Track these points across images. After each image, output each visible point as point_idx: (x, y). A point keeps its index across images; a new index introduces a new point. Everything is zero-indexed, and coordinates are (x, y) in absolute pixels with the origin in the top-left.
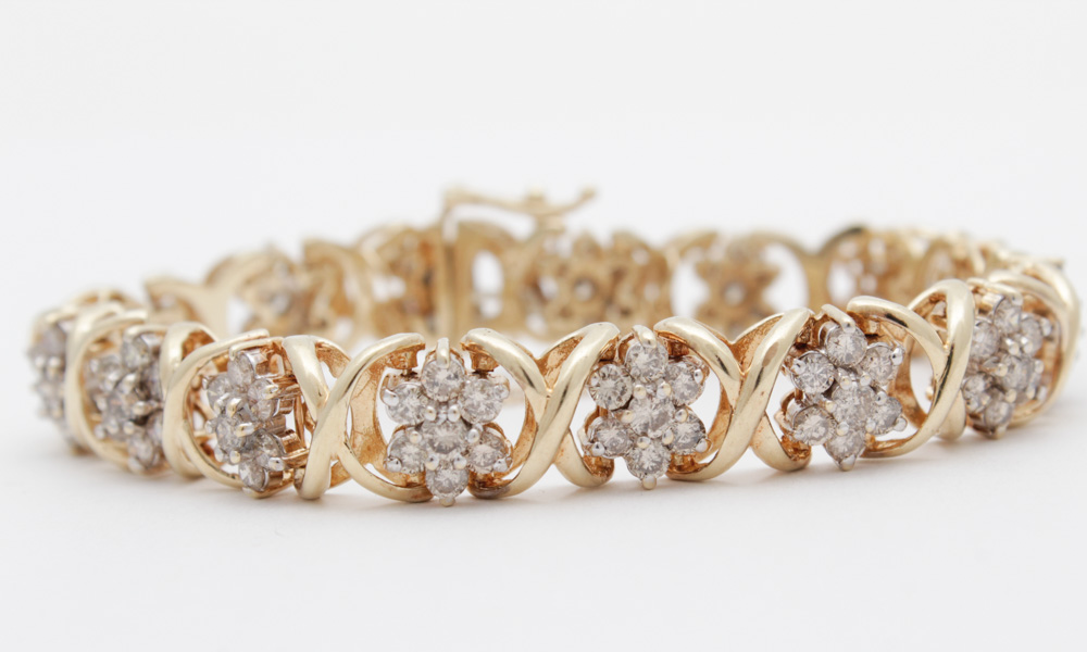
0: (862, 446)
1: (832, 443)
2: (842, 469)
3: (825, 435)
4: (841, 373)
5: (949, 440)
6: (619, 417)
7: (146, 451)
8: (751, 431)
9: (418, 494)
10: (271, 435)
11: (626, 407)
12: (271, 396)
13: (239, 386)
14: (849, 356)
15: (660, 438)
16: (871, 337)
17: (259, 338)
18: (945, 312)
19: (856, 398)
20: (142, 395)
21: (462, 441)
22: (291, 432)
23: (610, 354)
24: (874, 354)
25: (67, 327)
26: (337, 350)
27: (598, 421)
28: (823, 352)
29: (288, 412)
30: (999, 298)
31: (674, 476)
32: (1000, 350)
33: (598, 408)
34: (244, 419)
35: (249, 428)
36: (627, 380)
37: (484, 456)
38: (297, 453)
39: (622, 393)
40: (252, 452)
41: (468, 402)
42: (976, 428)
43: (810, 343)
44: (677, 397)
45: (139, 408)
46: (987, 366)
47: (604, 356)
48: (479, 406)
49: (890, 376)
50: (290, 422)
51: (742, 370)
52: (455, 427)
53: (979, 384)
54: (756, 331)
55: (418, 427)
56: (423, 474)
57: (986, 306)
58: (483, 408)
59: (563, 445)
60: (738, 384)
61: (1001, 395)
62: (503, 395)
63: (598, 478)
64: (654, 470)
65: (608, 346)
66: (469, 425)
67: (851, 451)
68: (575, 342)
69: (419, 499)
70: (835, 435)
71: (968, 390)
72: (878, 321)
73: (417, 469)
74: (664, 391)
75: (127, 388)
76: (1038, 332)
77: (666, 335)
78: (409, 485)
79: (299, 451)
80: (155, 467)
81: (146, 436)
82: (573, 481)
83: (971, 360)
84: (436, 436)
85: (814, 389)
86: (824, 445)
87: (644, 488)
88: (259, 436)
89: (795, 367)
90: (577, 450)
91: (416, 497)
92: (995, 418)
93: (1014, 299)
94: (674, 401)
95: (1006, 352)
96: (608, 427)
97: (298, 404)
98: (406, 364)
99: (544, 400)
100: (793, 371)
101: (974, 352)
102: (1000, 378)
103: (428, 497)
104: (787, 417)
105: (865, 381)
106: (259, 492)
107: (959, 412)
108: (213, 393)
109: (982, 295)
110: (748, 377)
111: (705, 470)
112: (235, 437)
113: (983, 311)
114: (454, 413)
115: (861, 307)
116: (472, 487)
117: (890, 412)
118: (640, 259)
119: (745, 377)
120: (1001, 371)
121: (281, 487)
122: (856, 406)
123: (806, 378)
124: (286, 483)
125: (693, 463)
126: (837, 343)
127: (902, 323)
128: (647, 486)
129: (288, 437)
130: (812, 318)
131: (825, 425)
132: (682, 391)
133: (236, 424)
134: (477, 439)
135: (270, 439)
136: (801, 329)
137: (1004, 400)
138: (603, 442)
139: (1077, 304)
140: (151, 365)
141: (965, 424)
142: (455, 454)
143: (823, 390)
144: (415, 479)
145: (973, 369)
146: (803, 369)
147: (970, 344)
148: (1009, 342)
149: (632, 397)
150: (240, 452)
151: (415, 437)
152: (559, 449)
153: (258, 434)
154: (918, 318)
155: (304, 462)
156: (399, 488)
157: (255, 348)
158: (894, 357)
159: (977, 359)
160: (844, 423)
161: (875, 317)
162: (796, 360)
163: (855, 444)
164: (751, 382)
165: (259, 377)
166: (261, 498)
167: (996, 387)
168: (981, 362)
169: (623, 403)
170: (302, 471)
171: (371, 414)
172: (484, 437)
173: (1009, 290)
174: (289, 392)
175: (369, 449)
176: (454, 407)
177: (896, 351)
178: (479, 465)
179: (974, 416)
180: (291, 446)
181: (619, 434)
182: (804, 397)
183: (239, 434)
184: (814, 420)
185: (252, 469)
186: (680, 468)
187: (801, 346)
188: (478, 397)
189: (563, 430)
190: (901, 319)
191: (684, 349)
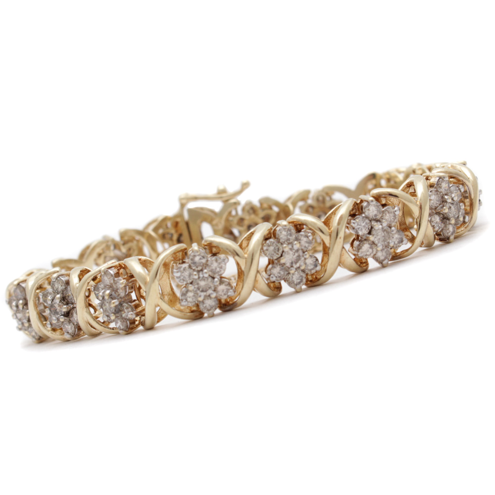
0: (390, 254)
1: (376, 256)
2: (384, 266)
3: (372, 252)
4: (374, 223)
5: (429, 247)
6: (279, 261)
7: (71, 328)
8: (339, 256)
9: (197, 315)
10: (127, 303)
11: (282, 256)
12: (123, 285)
13: (108, 285)
14: (376, 215)
15: (299, 268)
16: (384, 205)
17: (113, 263)
18: (415, 190)
19: (383, 233)
20: (65, 303)
21: (212, 285)
22: (135, 301)
23: (269, 235)
24: (387, 212)
25: (23, 285)
26: (148, 260)
27: (270, 266)
28: (363, 215)
29: (132, 292)
30: (438, 178)
31: (309, 285)
32: (443, 202)
33: (269, 260)
34: (113, 299)
35: (116, 302)
36: (279, 245)
37: (223, 291)
38: (140, 309)
39: (278, 251)
40: (120, 313)
41: (211, 268)
42: (440, 240)
43: (357, 213)
44: (303, 248)
45: (65, 309)
46: (439, 209)
47: (267, 237)
48: (216, 269)
49: (396, 220)
50: (134, 296)
51: (329, 229)
52: (208, 279)
53: (437, 219)
54: (332, 213)
55: (191, 283)
56: (198, 306)
57: (432, 184)
58: (218, 269)
59: (257, 279)
60: (328, 237)
61: (448, 221)
62: (226, 261)
63: (276, 292)
64: (299, 283)
65: (268, 232)
66: (213, 278)
67: (386, 258)
68: (252, 234)
69: (198, 317)
70: (377, 251)
71: (432, 222)
72: (385, 197)
73: (194, 303)
74: (297, 246)
75: (57, 301)
76: (459, 192)
77: (292, 222)
78: (192, 312)
79: (140, 308)
80: (77, 335)
81: (70, 321)
82: (265, 295)
83: (431, 209)
84: (199, 286)
85: (363, 232)
86: (373, 258)
87: (297, 292)
88: (122, 305)
89: (352, 224)
90: (264, 281)
91: (196, 316)
92: (448, 233)
93: (444, 178)
94: (302, 249)
95: (446, 202)
96: (275, 267)
97: (136, 288)
98: (181, 258)
99: (244, 260)
100: (352, 226)
101: (431, 204)
102: (446, 213)
103: (201, 316)
104: (354, 249)
105: (385, 224)
106: (126, 331)
107: (431, 233)
108: (97, 292)
109: (430, 180)
110: (333, 232)
111: (322, 279)
112: (111, 308)
113: (431, 186)
114: (206, 273)
115: (376, 193)
116: (220, 308)
117: (399, 236)
118: (276, 209)
119: (331, 232)
120: (446, 210)
121: (135, 328)
122: (383, 236)
123: (359, 228)
124: (137, 326)
125: (316, 278)
126: (369, 210)
127: (396, 196)
128: (298, 290)
129: (134, 303)
130: (355, 203)
131: (371, 248)
132: (304, 245)
133: (110, 302)
134: (218, 283)
135: (127, 305)
136: (351, 208)
137: (450, 224)
138: (274, 275)
139: (475, 179)
140: (66, 288)
141: (435, 239)
142: (210, 291)
143: (367, 232)
144: (194, 308)
145: (433, 213)
146: (356, 224)
147: (428, 201)
148: (446, 197)
149: (283, 251)
150: (115, 314)
151: (191, 287)
152: (256, 280)
153: (121, 304)
154: (403, 193)
155: (144, 312)
156: (188, 314)
157: (112, 267)
158: (396, 211)
159: (434, 208)
160: (379, 245)
161: (383, 196)
162: (352, 221)
163: (387, 254)
164: (334, 235)
165: (116, 279)
166: (127, 334)
167: (445, 218)
168: (436, 208)
169: (280, 255)
170: (143, 317)
171: (169, 285)
172: (221, 282)
173: (441, 174)
174: (131, 282)
175: (171, 301)
176: (205, 271)
177: (396, 209)
178: (221, 295)
179: (438, 234)
180: (137, 306)
181: (281, 270)
182: (360, 238)
183: (113, 306)
184: (366, 247)
185: (121, 321)
186: (311, 281)
187: (353, 216)
188: (215, 265)
189: (255, 271)
190: (395, 194)
191: (302, 226)
